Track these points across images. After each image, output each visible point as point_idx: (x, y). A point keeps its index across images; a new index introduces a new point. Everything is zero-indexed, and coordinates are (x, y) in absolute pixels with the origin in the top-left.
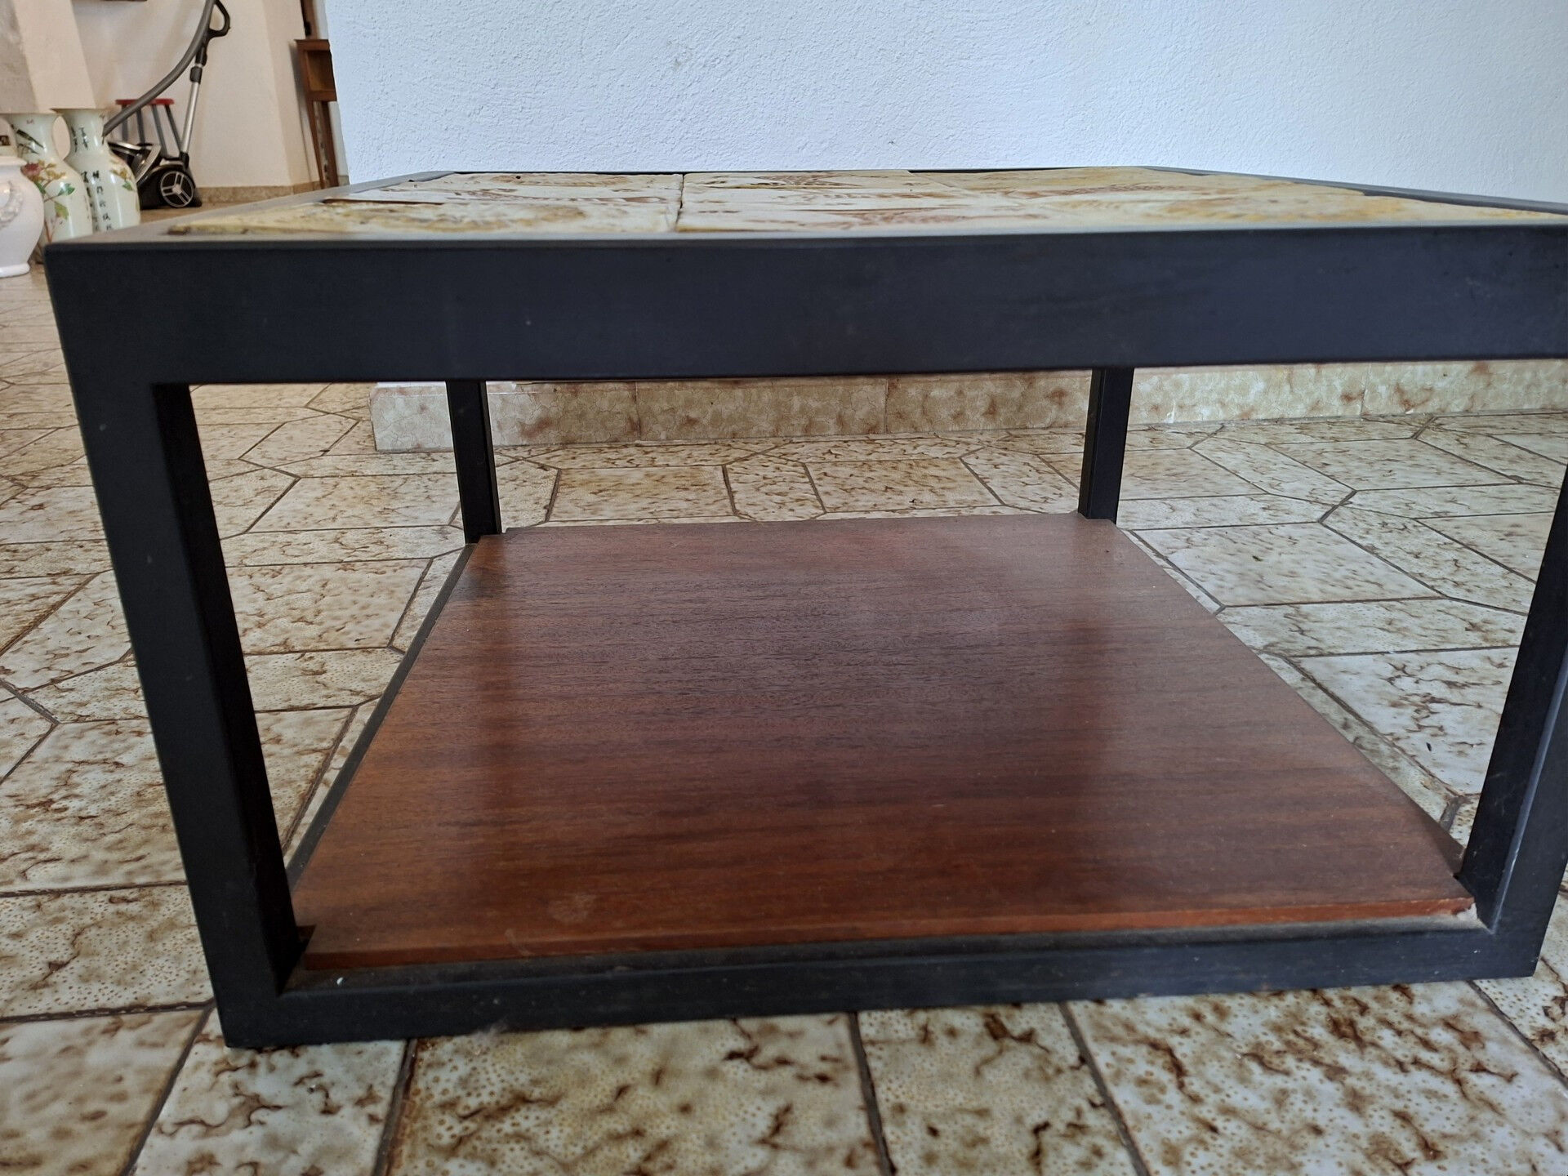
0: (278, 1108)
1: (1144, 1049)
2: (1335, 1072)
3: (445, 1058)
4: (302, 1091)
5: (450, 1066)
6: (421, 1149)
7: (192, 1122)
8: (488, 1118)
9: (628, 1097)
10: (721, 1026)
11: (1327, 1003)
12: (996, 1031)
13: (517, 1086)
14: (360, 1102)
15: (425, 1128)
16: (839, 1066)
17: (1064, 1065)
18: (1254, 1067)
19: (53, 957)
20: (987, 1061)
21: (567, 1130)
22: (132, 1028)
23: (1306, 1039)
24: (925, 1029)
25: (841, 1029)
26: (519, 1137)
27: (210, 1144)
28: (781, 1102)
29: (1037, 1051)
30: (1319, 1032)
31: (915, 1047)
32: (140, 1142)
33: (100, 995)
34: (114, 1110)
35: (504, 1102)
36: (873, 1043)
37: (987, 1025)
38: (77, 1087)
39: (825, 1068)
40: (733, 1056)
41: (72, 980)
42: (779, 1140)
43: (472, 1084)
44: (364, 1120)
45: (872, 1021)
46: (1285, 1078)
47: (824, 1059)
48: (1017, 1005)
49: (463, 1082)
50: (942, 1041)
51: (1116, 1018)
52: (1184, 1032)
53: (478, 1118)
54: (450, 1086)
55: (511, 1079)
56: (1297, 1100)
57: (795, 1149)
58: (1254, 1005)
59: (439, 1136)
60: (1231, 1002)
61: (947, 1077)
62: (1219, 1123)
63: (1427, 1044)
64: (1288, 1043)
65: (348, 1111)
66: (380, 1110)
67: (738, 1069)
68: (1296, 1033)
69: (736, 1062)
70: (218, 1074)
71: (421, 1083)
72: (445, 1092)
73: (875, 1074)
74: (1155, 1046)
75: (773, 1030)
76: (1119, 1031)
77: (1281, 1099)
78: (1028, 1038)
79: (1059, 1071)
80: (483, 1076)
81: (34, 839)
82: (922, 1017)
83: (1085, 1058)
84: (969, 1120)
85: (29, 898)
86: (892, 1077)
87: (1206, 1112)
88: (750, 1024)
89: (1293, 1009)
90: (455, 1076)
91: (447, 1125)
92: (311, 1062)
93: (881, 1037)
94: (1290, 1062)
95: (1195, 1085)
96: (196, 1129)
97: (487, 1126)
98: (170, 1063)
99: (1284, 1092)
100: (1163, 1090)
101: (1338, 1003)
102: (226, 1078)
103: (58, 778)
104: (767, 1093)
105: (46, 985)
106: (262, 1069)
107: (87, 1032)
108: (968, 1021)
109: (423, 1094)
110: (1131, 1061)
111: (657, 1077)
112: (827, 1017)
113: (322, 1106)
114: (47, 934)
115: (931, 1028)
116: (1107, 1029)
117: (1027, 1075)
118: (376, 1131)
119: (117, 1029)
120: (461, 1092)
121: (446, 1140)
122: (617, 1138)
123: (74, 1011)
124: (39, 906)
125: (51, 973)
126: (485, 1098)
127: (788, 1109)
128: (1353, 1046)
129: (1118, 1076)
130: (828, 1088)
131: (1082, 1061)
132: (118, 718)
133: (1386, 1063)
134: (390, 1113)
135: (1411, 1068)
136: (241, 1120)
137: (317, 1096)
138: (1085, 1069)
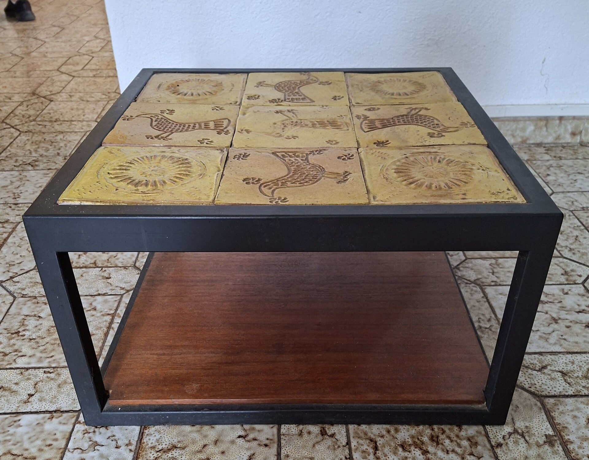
0: (103, 445)
1: (368, 441)
2: (425, 452)
3: (152, 433)
4: (109, 440)
5: (154, 435)
7: (78, 448)
8: (164, 452)
9: (206, 448)
10: (238, 427)
11: (433, 430)
12: (323, 433)
13: (173, 443)
14: (127, 445)
15: (146, 454)
16: (272, 441)
17: (341, 445)
18: (400, 449)
19: (29, 392)
20: (317, 443)
21: (187, 457)
22: (57, 418)
23: (421, 441)
24: (301, 431)
25: (275, 430)
26: (173, 458)
27: (84, 456)
28: (252, 452)
29: (334, 440)
30: (425, 439)
31: (296, 437)
32: (63, 453)
33: (46, 407)
34: (55, 443)
35: (169, 447)
36: (284, 435)
37: (321, 431)
38: (43, 436)
39: (267, 442)
40: (240, 437)
41: (36, 401)
43: (160, 441)
44: (128, 451)
45: (285, 428)
46: (408, 453)
47: (267, 439)
48: (332, 425)
49: (157, 441)
50: (305, 435)
51: (362, 430)
52: (382, 436)
53: (161, 452)
54: (154, 442)
55: (172, 440)
58: (408, 429)
59: (150, 457)
60: (401, 427)
61: (304, 447)
63: (459, 445)
64: (414, 442)
65: (123, 447)
66: (133, 448)
67: (241, 441)
68: (418, 439)
69: (240, 439)
70: (84, 434)
71: (145, 440)
72: (152, 443)
73: (282, 445)
74: (371, 440)
75: (254, 429)
76: (362, 435)
78: (333, 436)
79: (339, 447)
80: (163, 439)
81: (16, 347)
82: (301, 427)
83: (348, 443)
85: (18, 370)
86: (287, 446)
88: (247, 427)
89: (421, 431)
90: (155, 438)
91: (152, 454)
92: (112, 432)
93: (287, 433)
94: (412, 448)
95: (379, 453)
96: (79, 450)
97: (164, 454)
98: (70, 430)
100: (369, 455)
101: (436, 430)
102: (86, 435)
103: (20, 322)
104: (248, 449)
105: (29, 402)
106: (97, 433)
107: (44, 418)
108: (315, 429)
109: (145, 444)
110: (362, 445)
111: (216, 442)
112: (271, 426)
113: (116, 446)
114: (26, 384)
115: (303, 431)
116: (358, 434)
117: (329, 447)
118: (132, 454)
119: (52, 418)
120: (157, 444)
121: (152, 458)
123: (38, 411)
124: (22, 373)
125: (29, 398)
126: (164, 446)
127: (254, 454)
128: (435, 444)
129: (356, 449)
130: (267, 448)
131: (347, 444)
132: (37, 296)
133: (443, 451)
134: (136, 449)
135: (450, 453)
136: (92, 449)
137: (114, 443)
138: (347, 446)
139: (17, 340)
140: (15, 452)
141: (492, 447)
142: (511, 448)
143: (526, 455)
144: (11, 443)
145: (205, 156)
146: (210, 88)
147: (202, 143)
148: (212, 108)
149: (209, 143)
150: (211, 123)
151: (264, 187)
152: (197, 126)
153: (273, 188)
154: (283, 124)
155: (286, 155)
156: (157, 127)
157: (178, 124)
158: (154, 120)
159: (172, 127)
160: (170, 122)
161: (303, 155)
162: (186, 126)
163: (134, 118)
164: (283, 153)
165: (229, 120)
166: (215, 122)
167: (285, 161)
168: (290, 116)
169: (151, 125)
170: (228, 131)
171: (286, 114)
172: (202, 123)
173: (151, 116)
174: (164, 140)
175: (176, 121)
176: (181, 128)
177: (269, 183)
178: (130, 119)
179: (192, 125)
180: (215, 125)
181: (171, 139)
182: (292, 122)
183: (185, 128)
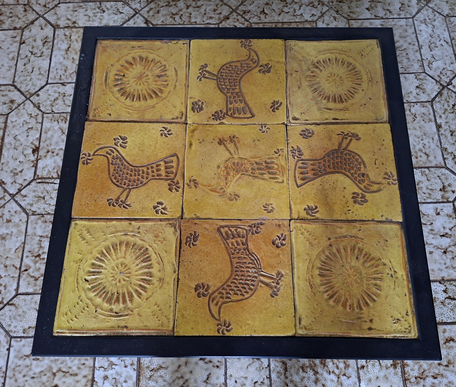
0: (116, 365)
1: (281, 363)
2: (316, 373)
4: (120, 360)
6: (144, 378)
7: (101, 367)
8: (155, 371)
9: (181, 368)
13: (160, 364)
14: (131, 365)
15: (144, 373)
16: (221, 364)
17: (264, 367)
18: (301, 370)
20: (250, 365)
21: (170, 376)
23: (314, 364)
26: (161, 376)
27: (106, 373)
28: (209, 372)
29: (260, 362)
30: (317, 362)
32: (94, 371)
34: (86, 362)
35: (158, 367)
39: (218, 364)
42: (208, 381)
43: (152, 362)
44: (133, 369)
46: (305, 374)
47: (218, 361)
52: (290, 360)
53: (153, 371)
54: (147, 362)
55: (159, 361)
56: (305, 379)
57: (210, 384)
59: (147, 375)
61: (241, 368)
62: (289, 384)
63: (337, 367)
64: (310, 364)
65: (129, 367)
66: (135, 367)
67: (202, 363)
69: (201, 361)
71: (142, 361)
72: (147, 364)
73: (228, 366)
77: (302, 379)
79: (263, 368)
80: (154, 360)
83: (269, 366)
84: (243, 379)
86: (231, 368)
87: (287, 381)
90: (148, 360)
91: (148, 372)
94: (309, 369)
95: (288, 374)
96: (103, 369)
97: (155, 373)
99: (304, 377)
100: (281, 375)
104: (207, 370)
109: (143, 364)
110: (278, 367)
111: (187, 363)
113: (125, 366)
117: (256, 369)
118: (135, 372)
120: (150, 364)
121: (148, 376)
122: (179, 378)
126: (154, 366)
127: (210, 374)
128: (322, 366)
129: (274, 370)
130: (218, 369)
131: (268, 365)
132: (43, 213)
133: (327, 372)
134: (137, 368)
135: (331, 373)
136: (110, 367)
137: (123, 362)
138: (268, 368)
139: (41, 263)
140: (64, 370)
141: (358, 368)
142: (369, 370)
143: (378, 375)
144: (59, 362)
145: (162, 243)
146: (155, 81)
147: (157, 212)
148: (161, 131)
149: (163, 211)
150: (162, 163)
151: (213, 301)
152: (150, 171)
153: (220, 303)
154: (226, 168)
155: (230, 232)
156: (115, 179)
157: (133, 168)
158: (111, 162)
159: (128, 176)
160: (125, 165)
161: (243, 232)
162: (141, 172)
163: (92, 159)
164: (226, 229)
165: (178, 158)
166: (166, 163)
167: (229, 246)
168: (232, 152)
169: (109, 174)
170: (178, 183)
171: (228, 146)
172: (154, 165)
173: (107, 153)
174: (124, 207)
175: (131, 163)
176: (136, 178)
177: (216, 294)
178: (89, 161)
179: (145, 169)
180: (166, 168)
181: (130, 204)
182: (234, 163)
183: (140, 177)
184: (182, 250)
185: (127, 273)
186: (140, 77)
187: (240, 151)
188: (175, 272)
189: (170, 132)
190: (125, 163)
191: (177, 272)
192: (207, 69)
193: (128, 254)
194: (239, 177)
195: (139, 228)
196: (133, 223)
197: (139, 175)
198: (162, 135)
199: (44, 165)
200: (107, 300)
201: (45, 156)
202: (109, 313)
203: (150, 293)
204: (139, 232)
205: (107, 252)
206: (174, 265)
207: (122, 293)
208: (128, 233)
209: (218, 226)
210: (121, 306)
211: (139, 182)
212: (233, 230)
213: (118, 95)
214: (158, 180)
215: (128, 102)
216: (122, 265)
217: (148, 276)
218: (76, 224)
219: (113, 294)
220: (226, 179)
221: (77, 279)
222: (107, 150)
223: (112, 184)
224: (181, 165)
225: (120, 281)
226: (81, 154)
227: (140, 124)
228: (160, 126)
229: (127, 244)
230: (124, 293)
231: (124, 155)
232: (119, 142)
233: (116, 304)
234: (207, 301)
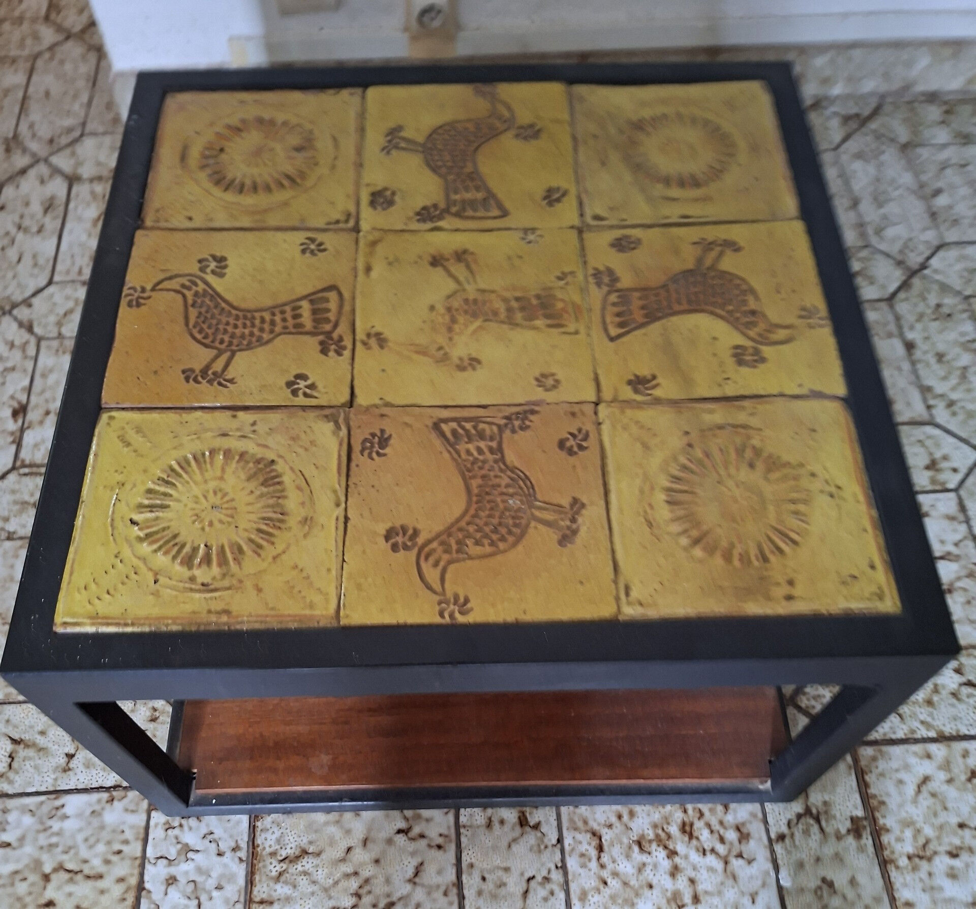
0: (199, 851)
1: (589, 835)
2: (672, 854)
3: (269, 827)
4: (206, 841)
5: (271, 831)
6: (264, 878)
7: (161, 857)
8: (291, 862)
9: (352, 853)
10: (396, 814)
11: (685, 811)
12: (523, 822)
13: (302, 845)
14: (234, 850)
15: (264, 866)
16: (447, 839)
17: (549, 844)
18: (636, 848)
19: (66, 750)
20: (515, 840)
21: (326, 870)
22: (120, 800)
23: (666, 833)
24: (490, 819)
25: (451, 817)
26: (305, 873)
27: (173, 870)
28: (420, 860)
29: (539, 834)
30: (674, 830)
31: (483, 830)
32: (142, 866)
33: (98, 779)
34: (124, 848)
35: (297, 853)
36: (464, 827)
37: (519, 818)
38: (105, 835)
39: (440, 841)
40: (399, 831)
41: (81, 768)
42: (417, 880)
43: (282, 843)
44: (237, 860)
45: (466, 814)
46: (647, 855)
47: (441, 835)
48: (536, 807)
49: (278, 841)
50: (496, 825)
51: (581, 815)
52: (610, 826)
53: (287, 861)
54: (272, 843)
55: (299, 840)
56: (648, 869)
57: (423, 885)
58: (649, 811)
59: (271, 871)
60: (638, 809)
61: (495, 848)
62: (609, 881)
63: (722, 840)
64: (657, 836)
65: (228, 854)
66: (243, 854)
67: (401, 839)
68: (663, 829)
69: (401, 835)
70: (166, 830)
71: (259, 841)
72: (270, 846)
73: (463, 845)
74: (594, 834)
75: (419, 817)
76: (580, 824)
77: (641, 868)
78: (537, 827)
79: (546, 847)
80: (287, 838)
82: (489, 811)
83: (560, 841)
84: (500, 873)
86: (470, 848)
87: (605, 874)
88: (409, 813)
89: (667, 814)
90: (274, 837)
91: (273, 865)
92: (208, 825)
93: (469, 824)
94: (654, 846)
95: (605, 858)
96: (164, 861)
97: (291, 865)
98: (143, 824)
99: (644, 865)
100: (590, 860)
101: (690, 812)
102: (170, 831)
104: (413, 854)
105: (69, 769)
106: (186, 828)
107: (99, 801)
108: (510, 815)
109: (261, 847)
110: (580, 842)
111: (365, 842)
112: (446, 810)
113: (217, 852)
115: (493, 819)
116: (574, 823)
117: (531, 848)
118: (244, 866)
119: (113, 800)
120: (278, 847)
121: (274, 874)
122: (347, 876)
123: (88, 787)
125: (69, 762)
126: (289, 851)
127: (422, 864)
128: (686, 839)
129: (573, 850)
130: (441, 852)
131: (558, 841)
133: (698, 850)
134: (248, 857)
135: (708, 853)
136: (183, 858)
137: (214, 845)
138: (559, 846)
140: (70, 866)
141: (770, 840)
142: (797, 843)
143: (819, 853)
144: (60, 849)
145: (306, 450)
146: (290, 158)
147: (295, 393)
148: (302, 244)
149: (308, 391)
150: (305, 304)
151: (426, 559)
152: (278, 318)
153: (442, 564)
154: (449, 309)
155: (460, 431)
156: (200, 332)
157: (240, 314)
158: (190, 302)
159: (230, 329)
160: (223, 309)
161: (492, 430)
162: (257, 322)
163: (149, 297)
164: (454, 425)
165: (340, 294)
166: (312, 302)
167: (460, 456)
168: (461, 279)
169: (187, 324)
170: (341, 339)
171: (453, 269)
172: (288, 309)
173: (183, 286)
174: (220, 384)
175: (235, 304)
176: (247, 331)
177: (434, 545)
178: (142, 301)
179: (267, 316)
180: (314, 312)
181: (233, 379)
182: (466, 301)
183: (256, 331)
184: (353, 465)
185: (227, 509)
186: (258, 152)
187: (478, 277)
188: (338, 505)
189: (322, 247)
190: (223, 305)
191: (343, 505)
192: (403, 134)
193: (229, 470)
194: (480, 327)
195: (254, 424)
196: (241, 414)
197: (253, 325)
198: (304, 251)
199: (39, 439)
200: (183, 558)
201: (41, 423)
202: (187, 585)
203: (280, 547)
204: (254, 431)
205: (182, 468)
206: (335, 492)
207: (218, 546)
208: (230, 433)
209: (435, 420)
210: (215, 570)
211: (254, 339)
212: (468, 426)
213: (209, 185)
214: (296, 336)
215: (230, 197)
216: (215, 493)
217: (275, 512)
218: (111, 418)
219: (195, 550)
220: (450, 330)
221: (112, 520)
222: (185, 281)
223: (194, 342)
224: (347, 308)
225: (211, 524)
226: (125, 288)
227: (257, 233)
228: (300, 237)
229: (228, 453)
230: (223, 547)
231: (219, 289)
232: (208, 266)
233: (204, 567)
234: (414, 559)
